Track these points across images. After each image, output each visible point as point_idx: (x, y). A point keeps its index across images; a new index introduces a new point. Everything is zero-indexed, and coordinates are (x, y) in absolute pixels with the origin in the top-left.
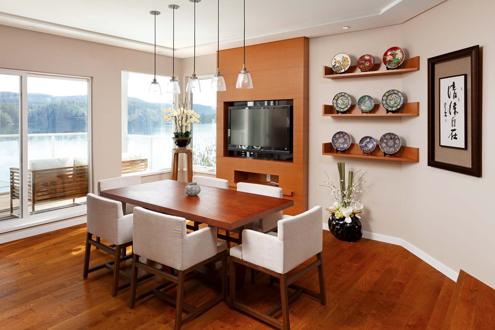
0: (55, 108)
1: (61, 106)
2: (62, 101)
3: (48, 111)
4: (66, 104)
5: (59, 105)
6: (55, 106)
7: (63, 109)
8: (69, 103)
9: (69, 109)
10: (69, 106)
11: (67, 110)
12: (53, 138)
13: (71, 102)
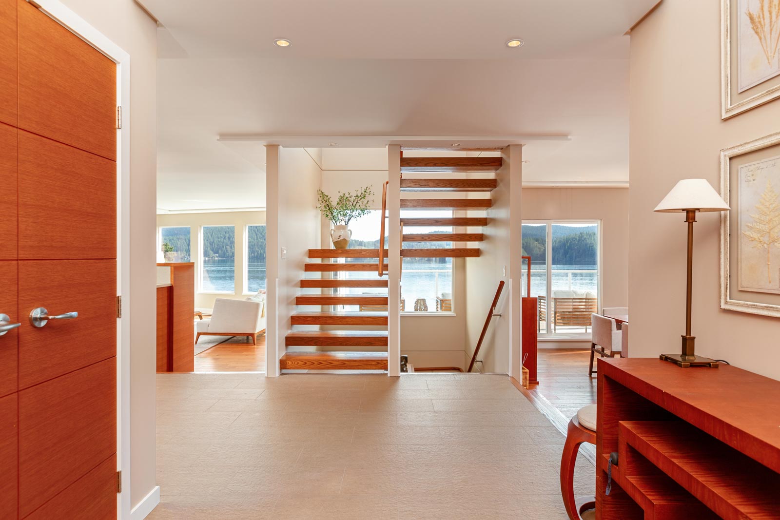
0: (573, 242)
1: (579, 240)
2: (581, 233)
3: (565, 246)
4: (585, 237)
5: (578, 238)
6: (572, 240)
7: (582, 243)
8: (590, 236)
9: (590, 243)
10: (588, 239)
11: (586, 245)
12: (570, 275)
13: (592, 234)
